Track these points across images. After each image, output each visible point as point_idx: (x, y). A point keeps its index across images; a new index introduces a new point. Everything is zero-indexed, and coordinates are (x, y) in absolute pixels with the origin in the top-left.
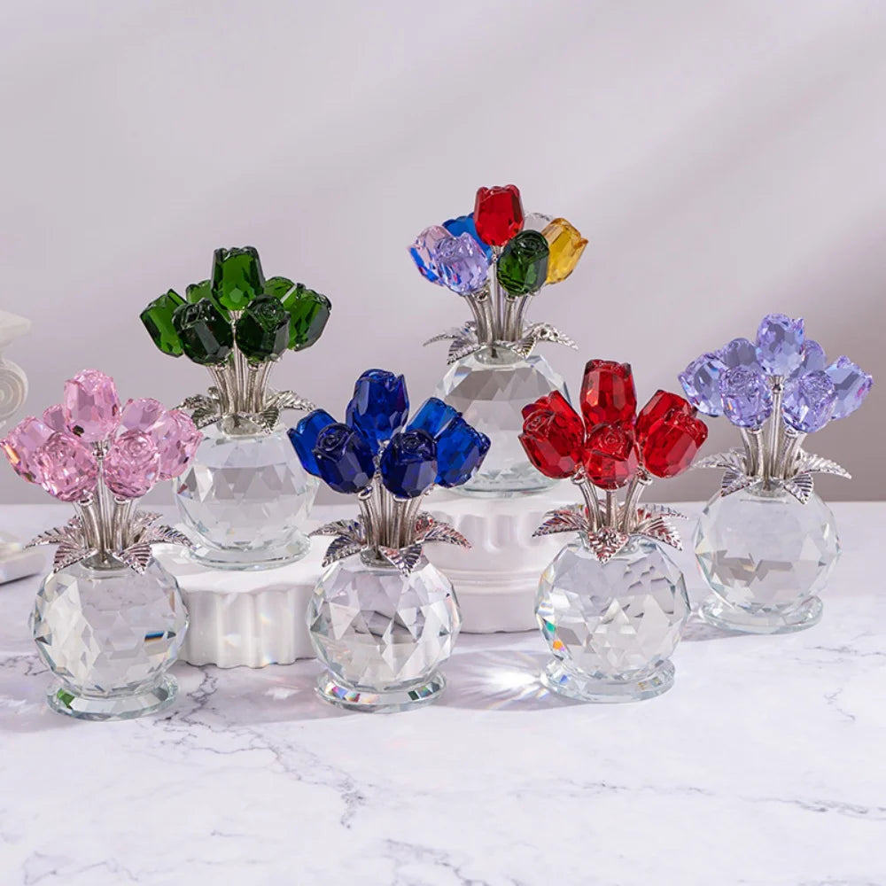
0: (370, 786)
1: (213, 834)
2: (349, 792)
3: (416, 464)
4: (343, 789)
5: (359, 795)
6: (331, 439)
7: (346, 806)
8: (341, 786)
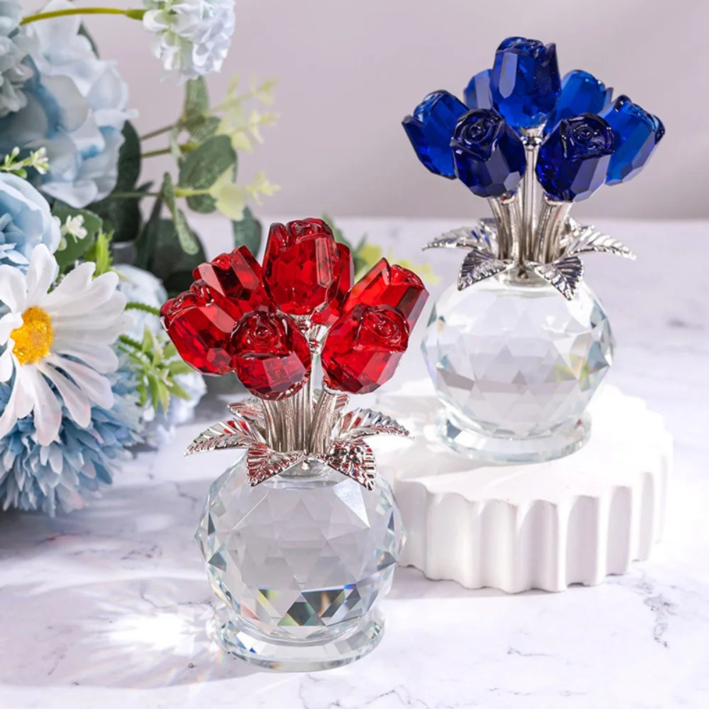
0: (673, 587)
1: (509, 653)
2: (651, 596)
3: (593, 159)
4: (642, 591)
5: (664, 600)
6: (475, 129)
7: (653, 615)
8: (638, 586)
